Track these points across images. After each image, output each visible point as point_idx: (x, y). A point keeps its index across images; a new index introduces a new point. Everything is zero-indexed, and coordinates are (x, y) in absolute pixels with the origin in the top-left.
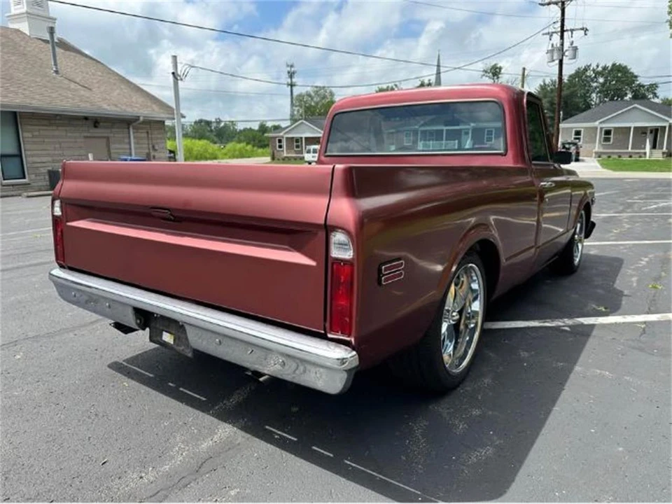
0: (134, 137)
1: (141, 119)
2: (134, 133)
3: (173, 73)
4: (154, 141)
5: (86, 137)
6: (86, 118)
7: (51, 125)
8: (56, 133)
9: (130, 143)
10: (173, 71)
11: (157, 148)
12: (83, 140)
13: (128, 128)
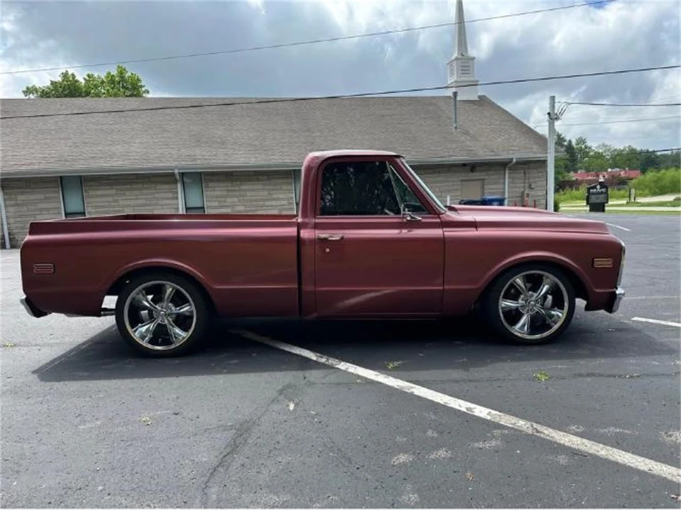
0: (509, 178)
1: (514, 160)
2: (509, 173)
3: (549, 114)
4: (531, 180)
5: (462, 181)
6: (464, 165)
7: (434, 173)
8: (438, 179)
9: (504, 183)
10: (548, 111)
11: (533, 186)
12: (460, 183)
13: (505, 170)
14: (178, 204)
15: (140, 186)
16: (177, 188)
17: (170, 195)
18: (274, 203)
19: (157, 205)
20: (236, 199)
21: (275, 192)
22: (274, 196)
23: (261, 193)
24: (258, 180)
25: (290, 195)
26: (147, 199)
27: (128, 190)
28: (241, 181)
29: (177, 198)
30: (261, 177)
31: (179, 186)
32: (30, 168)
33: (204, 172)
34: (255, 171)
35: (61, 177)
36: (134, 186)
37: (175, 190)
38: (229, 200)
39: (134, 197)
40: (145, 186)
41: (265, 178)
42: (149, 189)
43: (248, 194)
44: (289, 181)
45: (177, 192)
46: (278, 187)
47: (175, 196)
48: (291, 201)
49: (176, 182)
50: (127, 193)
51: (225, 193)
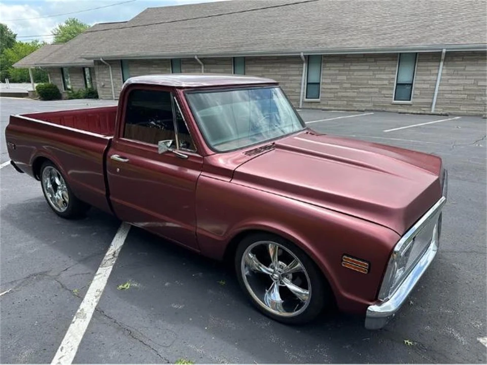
14: (301, 80)
15: (279, 65)
16: (302, 68)
17: (298, 73)
18: (376, 82)
19: (288, 79)
20: (345, 78)
21: (379, 72)
22: (377, 76)
23: (367, 73)
24: (366, 61)
25: (392, 76)
26: (282, 75)
27: (271, 68)
28: (351, 62)
29: (302, 75)
30: (369, 60)
31: (305, 65)
32: (219, 51)
33: (324, 55)
34: (364, 54)
35: (234, 58)
36: (275, 65)
37: (301, 69)
38: (339, 78)
39: (275, 73)
40: (283, 65)
41: (373, 60)
42: (284, 67)
43: (356, 73)
44: (394, 63)
45: (302, 71)
46: (383, 68)
47: (301, 73)
48: (392, 82)
49: (302, 63)
50: (271, 70)
51: (337, 72)
